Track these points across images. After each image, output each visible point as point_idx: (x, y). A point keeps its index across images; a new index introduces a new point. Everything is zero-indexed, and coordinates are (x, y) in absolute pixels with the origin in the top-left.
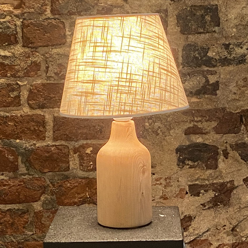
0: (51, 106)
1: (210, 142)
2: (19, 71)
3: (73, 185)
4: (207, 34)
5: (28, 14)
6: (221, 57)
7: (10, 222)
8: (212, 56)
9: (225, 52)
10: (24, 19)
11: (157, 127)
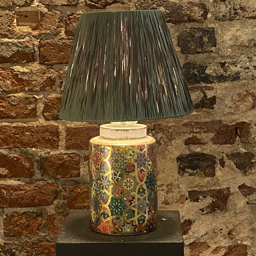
1: (208, 152)
2: (36, 85)
3: (83, 190)
4: (205, 54)
5: (45, 34)
6: (218, 74)
7: (25, 224)
8: (209, 73)
9: (221, 70)
10: (41, 39)
11: (160, 137)
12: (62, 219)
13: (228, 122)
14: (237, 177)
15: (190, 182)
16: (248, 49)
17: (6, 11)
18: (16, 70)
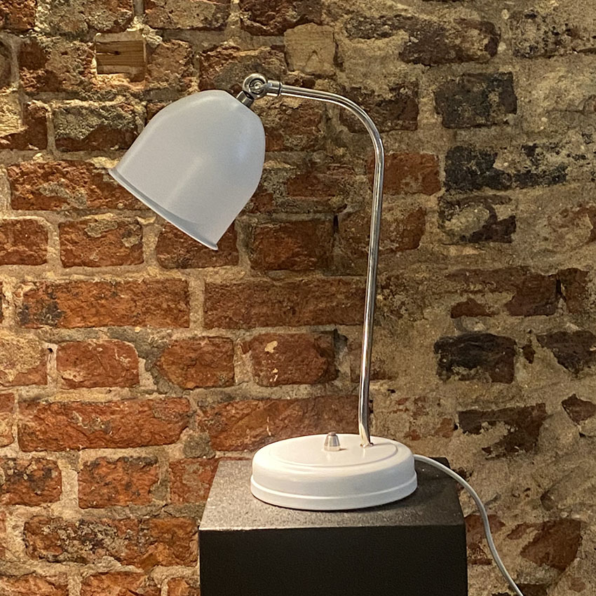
0: (200, 264)
1: (499, 332)
3: (242, 412)
4: (493, 128)
5: (157, 91)
6: (519, 171)
7: (123, 482)
8: (501, 169)
9: (527, 162)
10: (149, 101)
11: (400, 302)
12: (199, 471)
13: (541, 270)
14: (558, 383)
15: (463, 393)
16: (582, 116)
17: (75, 42)
18: (97, 166)
